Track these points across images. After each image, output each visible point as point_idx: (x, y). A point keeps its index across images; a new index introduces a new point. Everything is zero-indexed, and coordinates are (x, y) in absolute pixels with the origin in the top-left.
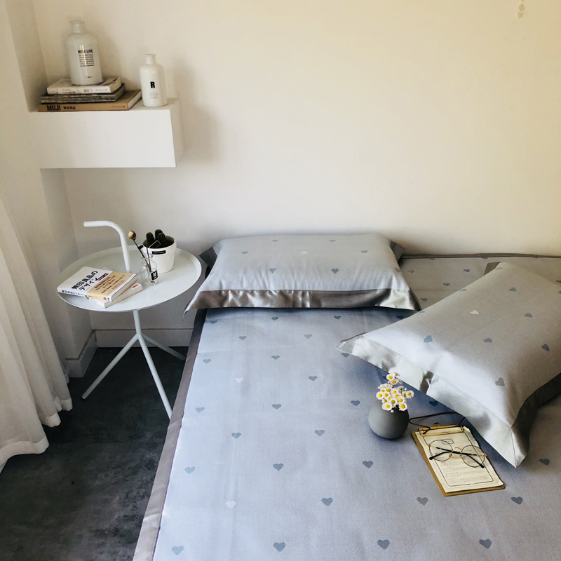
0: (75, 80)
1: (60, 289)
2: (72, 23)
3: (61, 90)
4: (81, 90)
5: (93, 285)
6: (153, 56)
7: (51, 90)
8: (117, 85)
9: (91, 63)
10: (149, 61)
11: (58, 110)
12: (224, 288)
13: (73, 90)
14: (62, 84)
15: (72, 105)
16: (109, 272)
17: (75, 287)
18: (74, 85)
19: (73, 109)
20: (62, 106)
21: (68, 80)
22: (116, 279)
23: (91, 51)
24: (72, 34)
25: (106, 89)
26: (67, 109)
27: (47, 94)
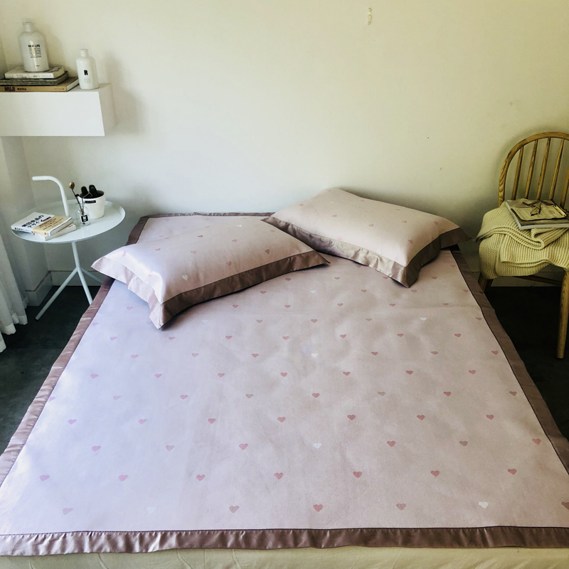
0: (27, 68)
1: (13, 227)
2: (24, 24)
3: (15, 75)
4: (31, 76)
5: (38, 224)
6: (87, 51)
7: (8, 75)
8: (61, 72)
9: (39, 54)
10: (83, 54)
11: (13, 91)
13: (25, 75)
14: (17, 71)
15: (24, 87)
16: (52, 216)
17: (24, 226)
18: (26, 72)
19: (24, 90)
20: (16, 88)
21: (22, 68)
22: (56, 221)
23: (38, 46)
24: (24, 33)
25: (51, 75)
26: (20, 90)
27: (5, 79)
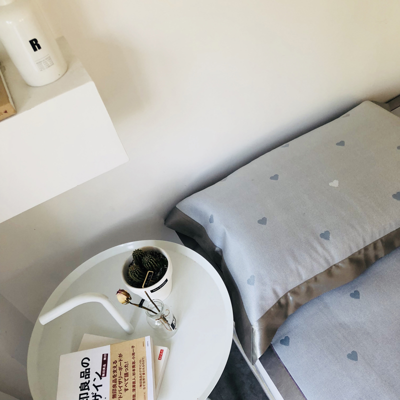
12: (281, 294)
16: (106, 348)
22: (127, 360)
